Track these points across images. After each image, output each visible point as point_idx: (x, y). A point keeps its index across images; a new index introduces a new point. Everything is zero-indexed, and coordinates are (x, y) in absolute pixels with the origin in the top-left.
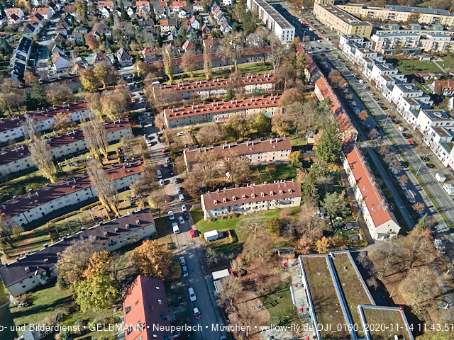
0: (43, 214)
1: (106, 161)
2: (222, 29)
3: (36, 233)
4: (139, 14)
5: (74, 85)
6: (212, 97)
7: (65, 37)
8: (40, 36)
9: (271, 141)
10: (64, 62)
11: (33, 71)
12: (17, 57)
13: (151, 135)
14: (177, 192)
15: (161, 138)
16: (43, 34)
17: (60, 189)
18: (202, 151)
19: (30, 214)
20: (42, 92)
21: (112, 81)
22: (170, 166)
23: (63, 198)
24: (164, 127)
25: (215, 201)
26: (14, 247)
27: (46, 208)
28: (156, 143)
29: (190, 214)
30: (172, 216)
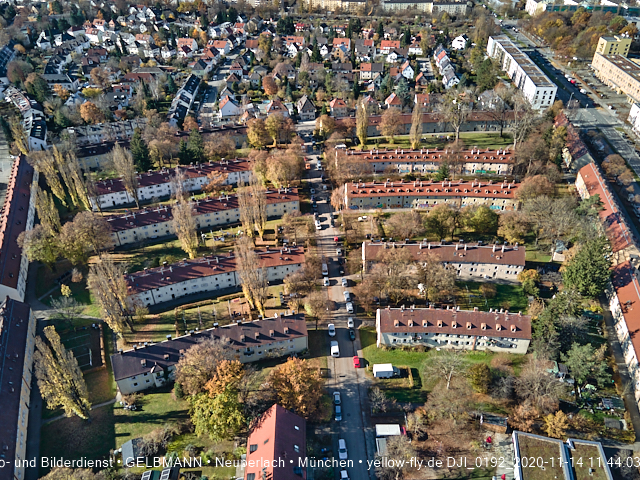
0: (173, 295)
1: (260, 241)
2: (444, 81)
3: (161, 319)
4: (335, 54)
5: (238, 138)
6: (416, 173)
7: (239, 78)
8: (211, 75)
9: (494, 247)
10: (232, 108)
11: (195, 116)
12: (181, 98)
13: (323, 215)
14: (345, 298)
15: (335, 220)
16: (215, 73)
17: (197, 268)
18: (388, 247)
19: (159, 293)
20: (200, 144)
21: (285, 137)
22: (341, 261)
23: (200, 280)
24: (342, 207)
25: (396, 322)
26: (134, 332)
27: (178, 289)
28: (328, 226)
29: (357, 332)
30: (332, 331)
